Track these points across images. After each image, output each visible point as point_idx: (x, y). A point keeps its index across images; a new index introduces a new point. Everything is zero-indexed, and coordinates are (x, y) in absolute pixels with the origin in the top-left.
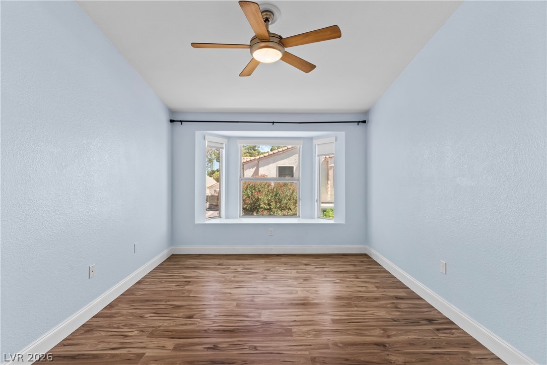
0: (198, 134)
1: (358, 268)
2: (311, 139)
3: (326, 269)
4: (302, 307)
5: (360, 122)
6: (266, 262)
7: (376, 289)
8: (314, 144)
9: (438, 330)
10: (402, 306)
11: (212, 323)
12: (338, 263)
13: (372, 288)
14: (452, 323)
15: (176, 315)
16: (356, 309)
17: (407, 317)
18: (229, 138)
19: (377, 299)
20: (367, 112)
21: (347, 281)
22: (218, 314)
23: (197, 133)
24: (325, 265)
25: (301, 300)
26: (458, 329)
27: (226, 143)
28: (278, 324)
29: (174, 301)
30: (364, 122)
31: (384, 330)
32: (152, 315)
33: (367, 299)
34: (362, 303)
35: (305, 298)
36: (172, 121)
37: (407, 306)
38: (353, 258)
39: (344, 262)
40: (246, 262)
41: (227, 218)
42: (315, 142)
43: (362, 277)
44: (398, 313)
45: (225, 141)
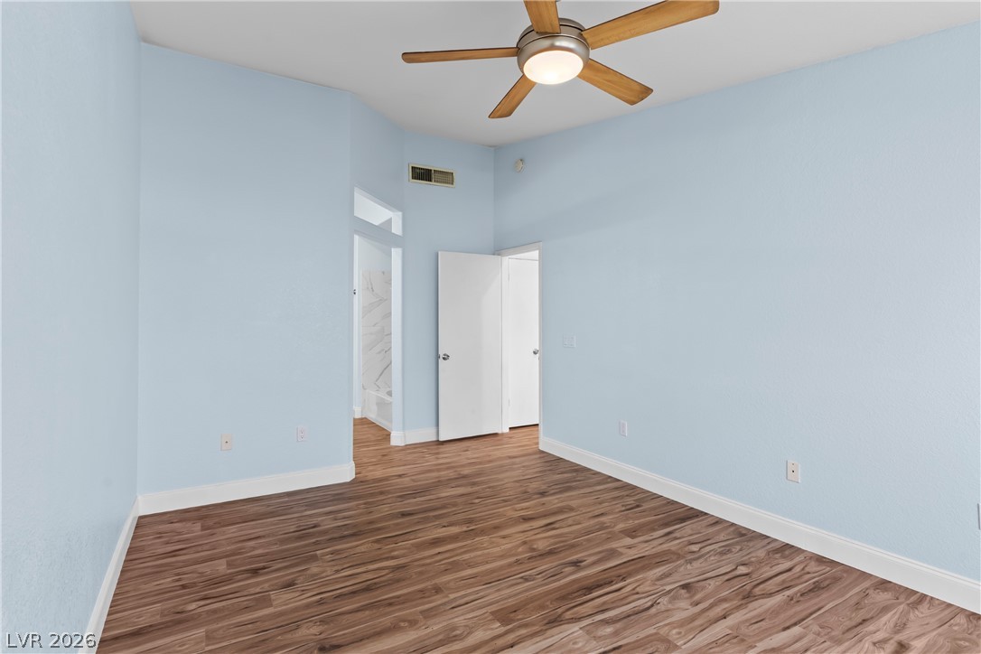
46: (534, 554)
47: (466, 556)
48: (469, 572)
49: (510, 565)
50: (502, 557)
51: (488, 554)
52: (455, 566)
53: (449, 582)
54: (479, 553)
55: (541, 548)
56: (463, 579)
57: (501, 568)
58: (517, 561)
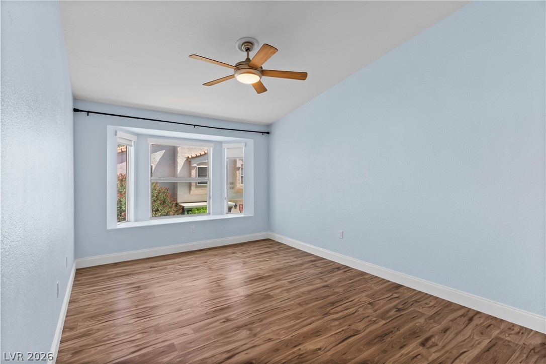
0: (110, 129)
1: (273, 249)
2: (221, 143)
3: (251, 253)
4: (261, 280)
5: (265, 133)
6: (196, 257)
7: (296, 259)
8: (223, 147)
9: (345, 272)
10: (319, 265)
11: (204, 308)
12: (255, 248)
13: (293, 259)
14: (348, 267)
15: (163, 313)
16: (295, 273)
17: (326, 269)
18: (138, 135)
19: (302, 264)
20: (269, 126)
21: (274, 258)
22: (203, 301)
23: (108, 127)
24: (247, 251)
25: (255, 277)
26: (353, 269)
27: (136, 140)
28: (256, 294)
29: (143, 304)
30: (268, 133)
31: (321, 279)
32: (137, 320)
33: (296, 266)
34: (296, 269)
35: (258, 275)
36: (76, 110)
37: (321, 264)
38: (263, 243)
39: (259, 246)
40: (177, 260)
41: (136, 220)
42: (224, 146)
43: (281, 254)
44: (320, 269)
45: (134, 138)
46: (250, 326)
47: (292, 323)
48: (288, 314)
49: (266, 318)
50: (270, 323)
51: (279, 325)
52: (297, 316)
53: (296, 308)
54: (285, 326)
55: (245, 331)
56: (290, 310)
57: (270, 316)
58: (261, 321)
